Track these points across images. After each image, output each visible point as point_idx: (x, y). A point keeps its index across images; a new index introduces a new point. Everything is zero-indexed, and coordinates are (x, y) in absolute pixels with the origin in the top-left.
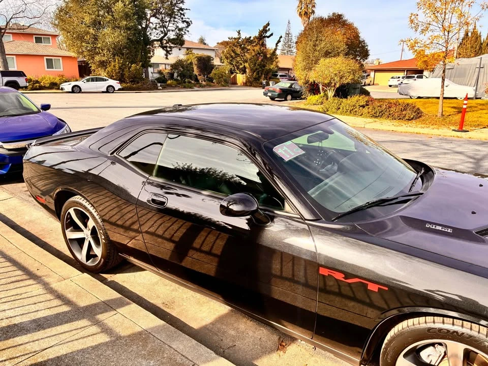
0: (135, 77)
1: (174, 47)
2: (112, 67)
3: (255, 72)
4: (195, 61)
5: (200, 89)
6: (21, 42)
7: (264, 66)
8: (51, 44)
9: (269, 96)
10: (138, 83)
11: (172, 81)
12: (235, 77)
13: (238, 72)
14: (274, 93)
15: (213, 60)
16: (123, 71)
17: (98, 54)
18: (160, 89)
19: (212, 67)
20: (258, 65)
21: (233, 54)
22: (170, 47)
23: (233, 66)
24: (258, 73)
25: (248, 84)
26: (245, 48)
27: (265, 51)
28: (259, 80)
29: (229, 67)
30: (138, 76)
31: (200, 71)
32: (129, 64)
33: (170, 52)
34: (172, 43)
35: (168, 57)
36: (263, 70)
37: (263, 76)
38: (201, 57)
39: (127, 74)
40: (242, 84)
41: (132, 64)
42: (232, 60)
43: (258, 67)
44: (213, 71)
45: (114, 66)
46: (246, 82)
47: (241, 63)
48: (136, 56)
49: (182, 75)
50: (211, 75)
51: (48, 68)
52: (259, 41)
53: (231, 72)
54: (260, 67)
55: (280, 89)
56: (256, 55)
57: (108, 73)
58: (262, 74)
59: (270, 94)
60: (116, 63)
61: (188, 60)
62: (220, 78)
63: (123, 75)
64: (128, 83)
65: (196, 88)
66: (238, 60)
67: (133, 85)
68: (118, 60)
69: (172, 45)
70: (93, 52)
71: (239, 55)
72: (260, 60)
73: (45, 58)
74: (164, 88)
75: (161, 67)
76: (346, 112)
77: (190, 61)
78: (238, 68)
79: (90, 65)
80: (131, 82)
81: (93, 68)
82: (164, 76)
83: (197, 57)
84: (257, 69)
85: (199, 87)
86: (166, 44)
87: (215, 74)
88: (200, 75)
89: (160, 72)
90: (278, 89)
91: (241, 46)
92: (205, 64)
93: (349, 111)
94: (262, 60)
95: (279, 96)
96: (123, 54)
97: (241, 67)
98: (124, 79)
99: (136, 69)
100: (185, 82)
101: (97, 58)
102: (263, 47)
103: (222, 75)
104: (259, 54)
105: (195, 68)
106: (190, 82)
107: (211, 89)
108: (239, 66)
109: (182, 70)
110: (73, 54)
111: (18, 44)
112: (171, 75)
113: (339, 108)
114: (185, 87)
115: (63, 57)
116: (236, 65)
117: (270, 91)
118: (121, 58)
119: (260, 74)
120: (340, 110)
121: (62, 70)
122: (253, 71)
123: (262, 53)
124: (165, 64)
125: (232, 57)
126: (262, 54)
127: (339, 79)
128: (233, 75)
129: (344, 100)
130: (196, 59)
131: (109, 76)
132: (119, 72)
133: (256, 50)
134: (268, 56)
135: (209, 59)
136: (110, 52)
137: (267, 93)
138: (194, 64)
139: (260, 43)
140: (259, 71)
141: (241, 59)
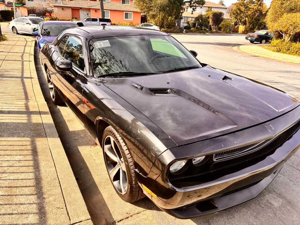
0: (170, 25)
1: (197, 6)
2: (158, 18)
3: (251, 24)
4: (211, 16)
5: (211, 34)
6: (114, 3)
7: (259, 20)
8: (130, 5)
9: (249, 40)
10: (171, 28)
11: (194, 28)
12: (238, 27)
13: (240, 24)
14: (253, 38)
15: (223, 15)
16: (163, 21)
17: (152, 10)
18: (184, 33)
19: (222, 20)
20: (254, 19)
21: (238, 11)
22: (195, 6)
23: (238, 20)
24: (253, 25)
25: (245, 33)
26: (248, 7)
27: (261, 9)
28: (253, 30)
29: (235, 20)
30: (172, 24)
31: (213, 23)
32: (167, 17)
33: (195, 9)
34: (197, 4)
35: (193, 13)
36: (258, 22)
37: (257, 27)
38: (215, 13)
39: (165, 23)
40: (242, 32)
41: (169, 17)
42: (237, 16)
43: (255, 20)
44: (222, 23)
45: (159, 18)
46: (244, 31)
47: (243, 18)
48: (173, 12)
49: (201, 25)
50: (220, 26)
51: (125, 18)
52: (258, 2)
53: (236, 24)
54: (256, 21)
55: (257, 35)
56: (254, 12)
57: (155, 22)
58: (256, 25)
59: (249, 38)
60: (160, 16)
61: (207, 15)
62: (225, 27)
63: (163, 23)
64: (165, 28)
65: (207, 34)
66: (241, 15)
67: (168, 29)
68: (162, 14)
69: (197, 5)
70: (149, 9)
71: (243, 12)
72: (256, 15)
73: (125, 12)
74: (187, 32)
75: (189, 20)
76: (293, 53)
77: (208, 15)
78: (241, 21)
79: (147, 17)
80: (167, 27)
81: (148, 19)
82: (190, 25)
83: (213, 13)
84: (253, 22)
85: (210, 33)
86: (193, 4)
87: (223, 25)
88: (213, 25)
89: (188, 23)
90: (256, 35)
91: (244, 5)
92: (218, 18)
93: (295, 52)
94: (258, 16)
95: (256, 40)
96: (165, 11)
97: (243, 20)
98: (164, 26)
99: (171, 20)
100: (202, 30)
101: (151, 13)
102: (260, 6)
103: (227, 26)
104: (256, 11)
105: (210, 20)
106: (205, 30)
107: (217, 34)
108: (241, 20)
109: (201, 21)
110: (139, 10)
111: (112, 4)
112: (194, 25)
113: (289, 50)
114: (200, 33)
115: (133, 12)
116: (239, 19)
117: (250, 36)
118: (164, 13)
119: (255, 26)
120: (289, 51)
121: (132, 19)
122: (250, 23)
123: (259, 10)
124: (192, 17)
125: (237, 13)
126: (258, 12)
127: (293, 28)
128: (237, 26)
129: (294, 44)
130: (212, 14)
131: (155, 23)
132: (161, 21)
133: (254, 8)
134: (263, 13)
135: (221, 14)
136: (158, 9)
137: (248, 38)
138: (210, 18)
139: (259, 4)
140: (254, 24)
141: (244, 15)
